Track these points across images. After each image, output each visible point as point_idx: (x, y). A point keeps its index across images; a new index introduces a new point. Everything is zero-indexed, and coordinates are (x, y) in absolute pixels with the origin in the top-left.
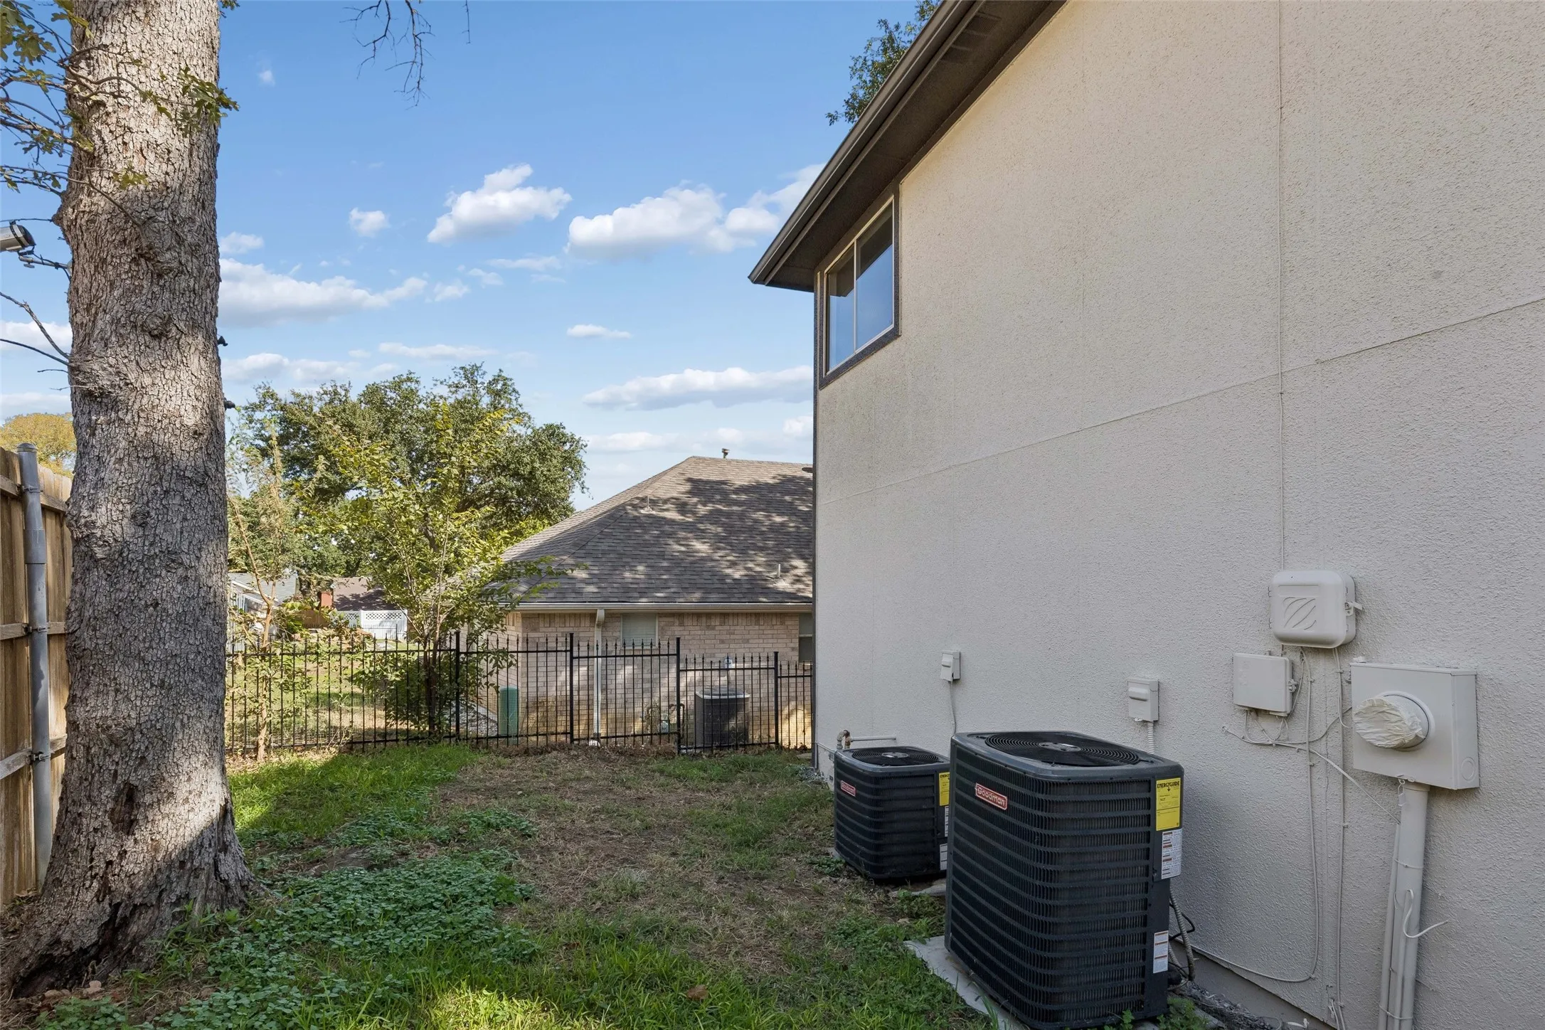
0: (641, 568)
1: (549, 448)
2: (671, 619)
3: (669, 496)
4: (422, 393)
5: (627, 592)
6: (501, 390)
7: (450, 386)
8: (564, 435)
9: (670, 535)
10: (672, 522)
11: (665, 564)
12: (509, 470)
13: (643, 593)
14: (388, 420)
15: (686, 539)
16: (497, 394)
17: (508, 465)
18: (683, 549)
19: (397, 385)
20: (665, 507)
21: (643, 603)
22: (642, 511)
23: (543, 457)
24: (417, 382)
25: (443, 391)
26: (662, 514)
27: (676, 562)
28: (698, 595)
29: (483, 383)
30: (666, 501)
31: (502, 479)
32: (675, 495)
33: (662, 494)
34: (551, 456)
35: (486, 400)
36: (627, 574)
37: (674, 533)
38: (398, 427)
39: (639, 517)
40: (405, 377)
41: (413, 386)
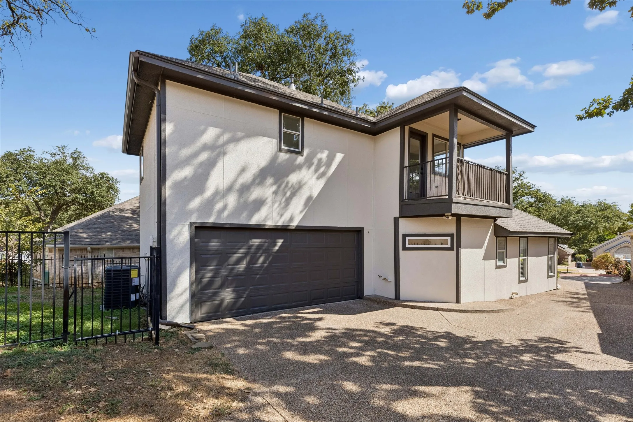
0: (109, 233)
1: (101, 183)
2: (119, 250)
3: (129, 208)
4: (36, 157)
5: (101, 241)
6: (76, 157)
7: (51, 154)
8: (108, 177)
9: (124, 222)
10: (128, 217)
11: (120, 232)
12: (82, 191)
13: (107, 242)
14: (17, 168)
15: (131, 223)
16: (75, 159)
17: (81, 189)
18: (128, 227)
19: (22, 152)
20: (127, 212)
21: (107, 245)
22: (116, 214)
23: (97, 186)
24: (33, 151)
25: (48, 157)
26: (124, 215)
27: (124, 231)
28: (129, 242)
29: (68, 153)
30: (127, 210)
31: (77, 195)
32: (132, 208)
33: (126, 207)
34: (102, 186)
35: (70, 161)
36: (104, 236)
37: (127, 221)
38: (23, 171)
39: (113, 216)
40: (27, 149)
41: (32, 153)
